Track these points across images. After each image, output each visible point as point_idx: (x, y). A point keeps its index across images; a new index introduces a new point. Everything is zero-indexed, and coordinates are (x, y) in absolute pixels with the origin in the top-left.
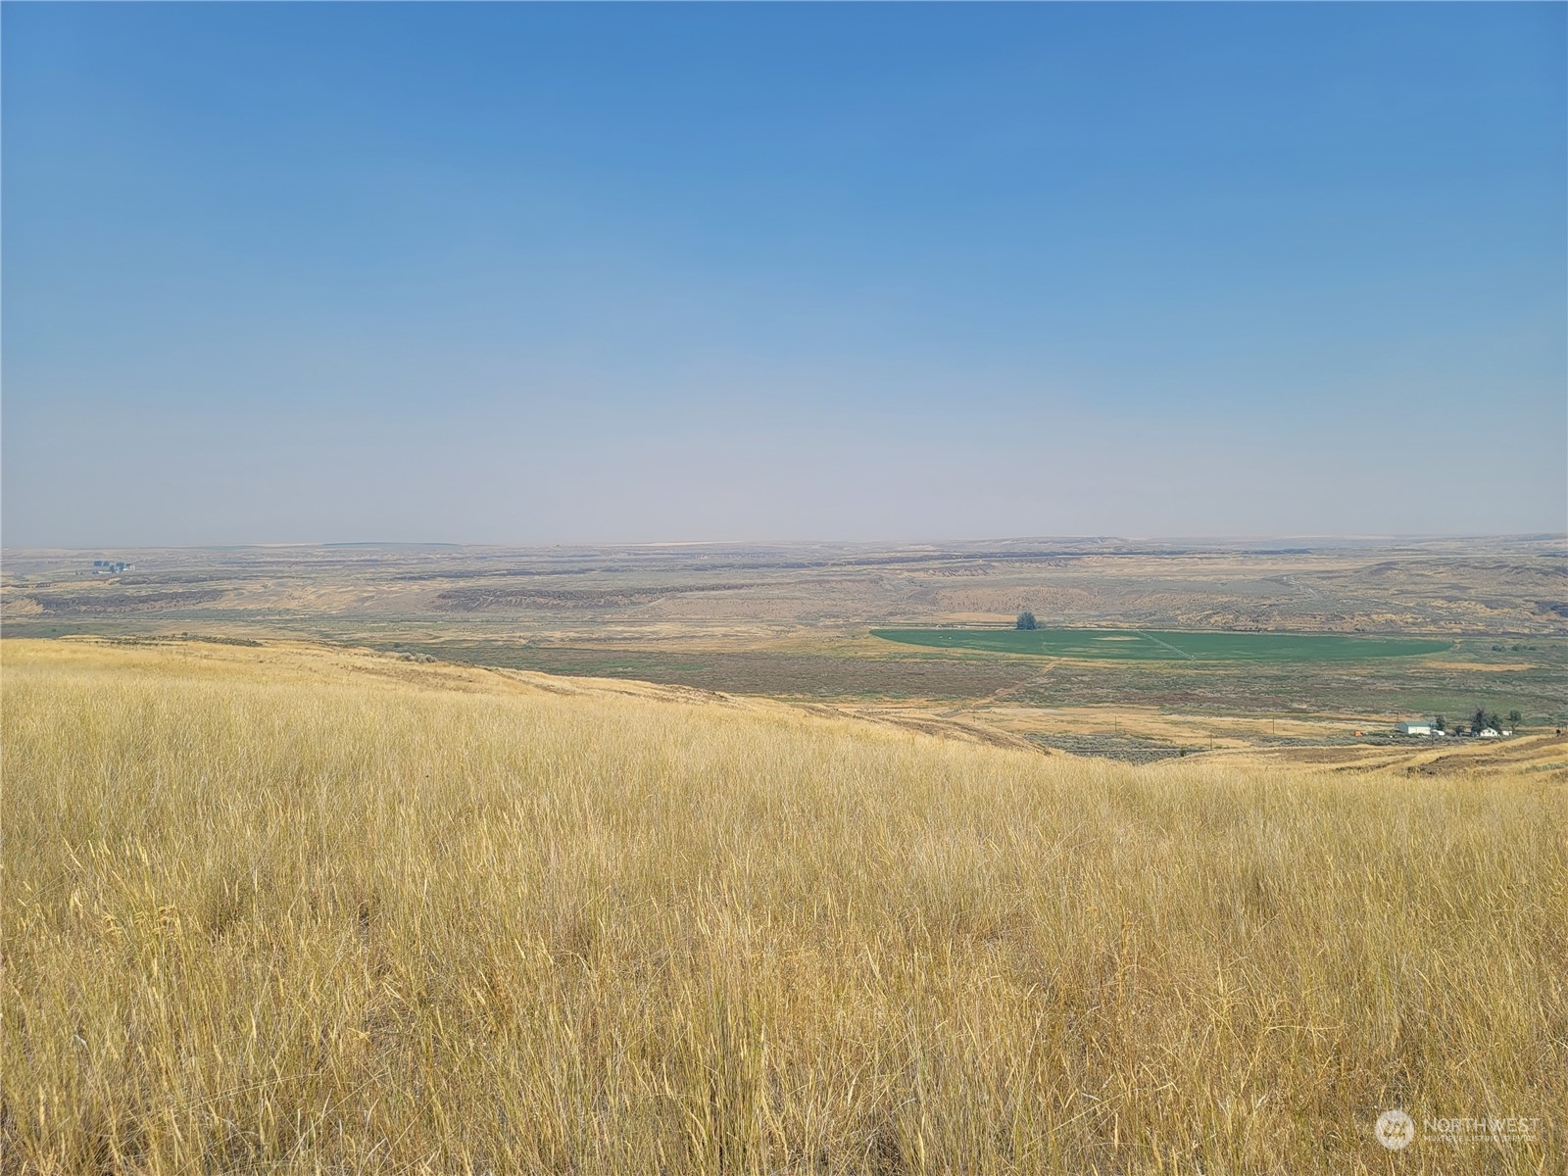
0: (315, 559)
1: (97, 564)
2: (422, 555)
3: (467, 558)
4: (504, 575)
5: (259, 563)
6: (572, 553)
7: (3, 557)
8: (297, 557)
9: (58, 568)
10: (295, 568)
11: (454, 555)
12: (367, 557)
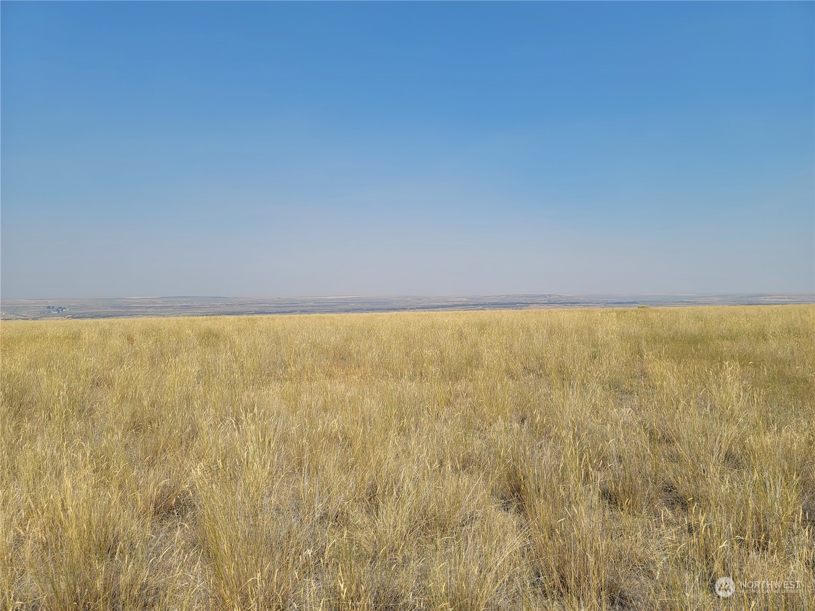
0: (158, 305)
1: (49, 307)
2: (212, 303)
3: (235, 304)
4: (253, 314)
5: (131, 307)
6: (286, 302)
7: (2, 304)
8: (149, 304)
9: (29, 310)
10: (148, 310)
11: (227, 303)
12: (184, 304)
